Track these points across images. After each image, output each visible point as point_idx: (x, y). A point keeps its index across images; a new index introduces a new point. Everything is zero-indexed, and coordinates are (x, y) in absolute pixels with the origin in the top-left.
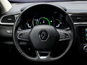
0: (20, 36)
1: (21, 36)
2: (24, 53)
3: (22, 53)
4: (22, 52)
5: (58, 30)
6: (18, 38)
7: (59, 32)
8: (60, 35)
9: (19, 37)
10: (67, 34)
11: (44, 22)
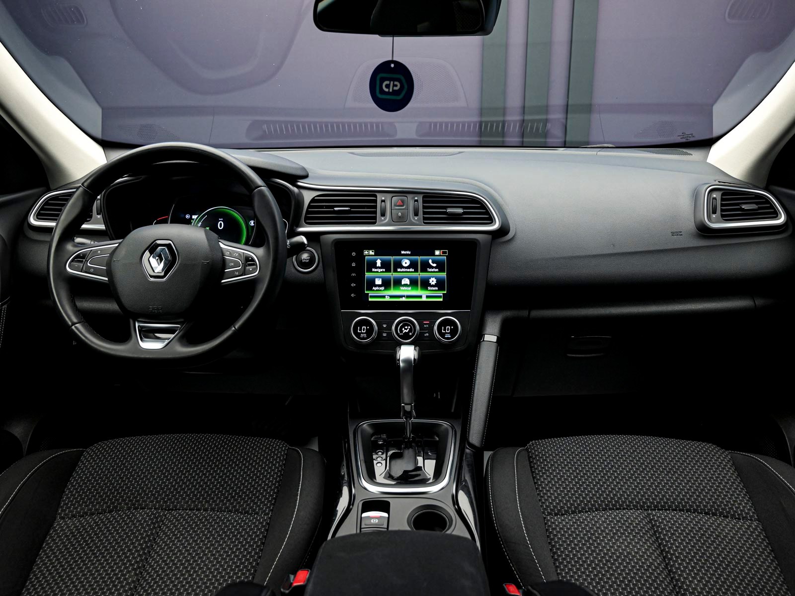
0: (76, 264)
1: (82, 262)
2: (83, 326)
3: (74, 324)
4: (75, 320)
5: (223, 245)
6: (68, 269)
7: (228, 250)
8: (227, 262)
9: (70, 266)
10: (253, 260)
11: (221, 225)
